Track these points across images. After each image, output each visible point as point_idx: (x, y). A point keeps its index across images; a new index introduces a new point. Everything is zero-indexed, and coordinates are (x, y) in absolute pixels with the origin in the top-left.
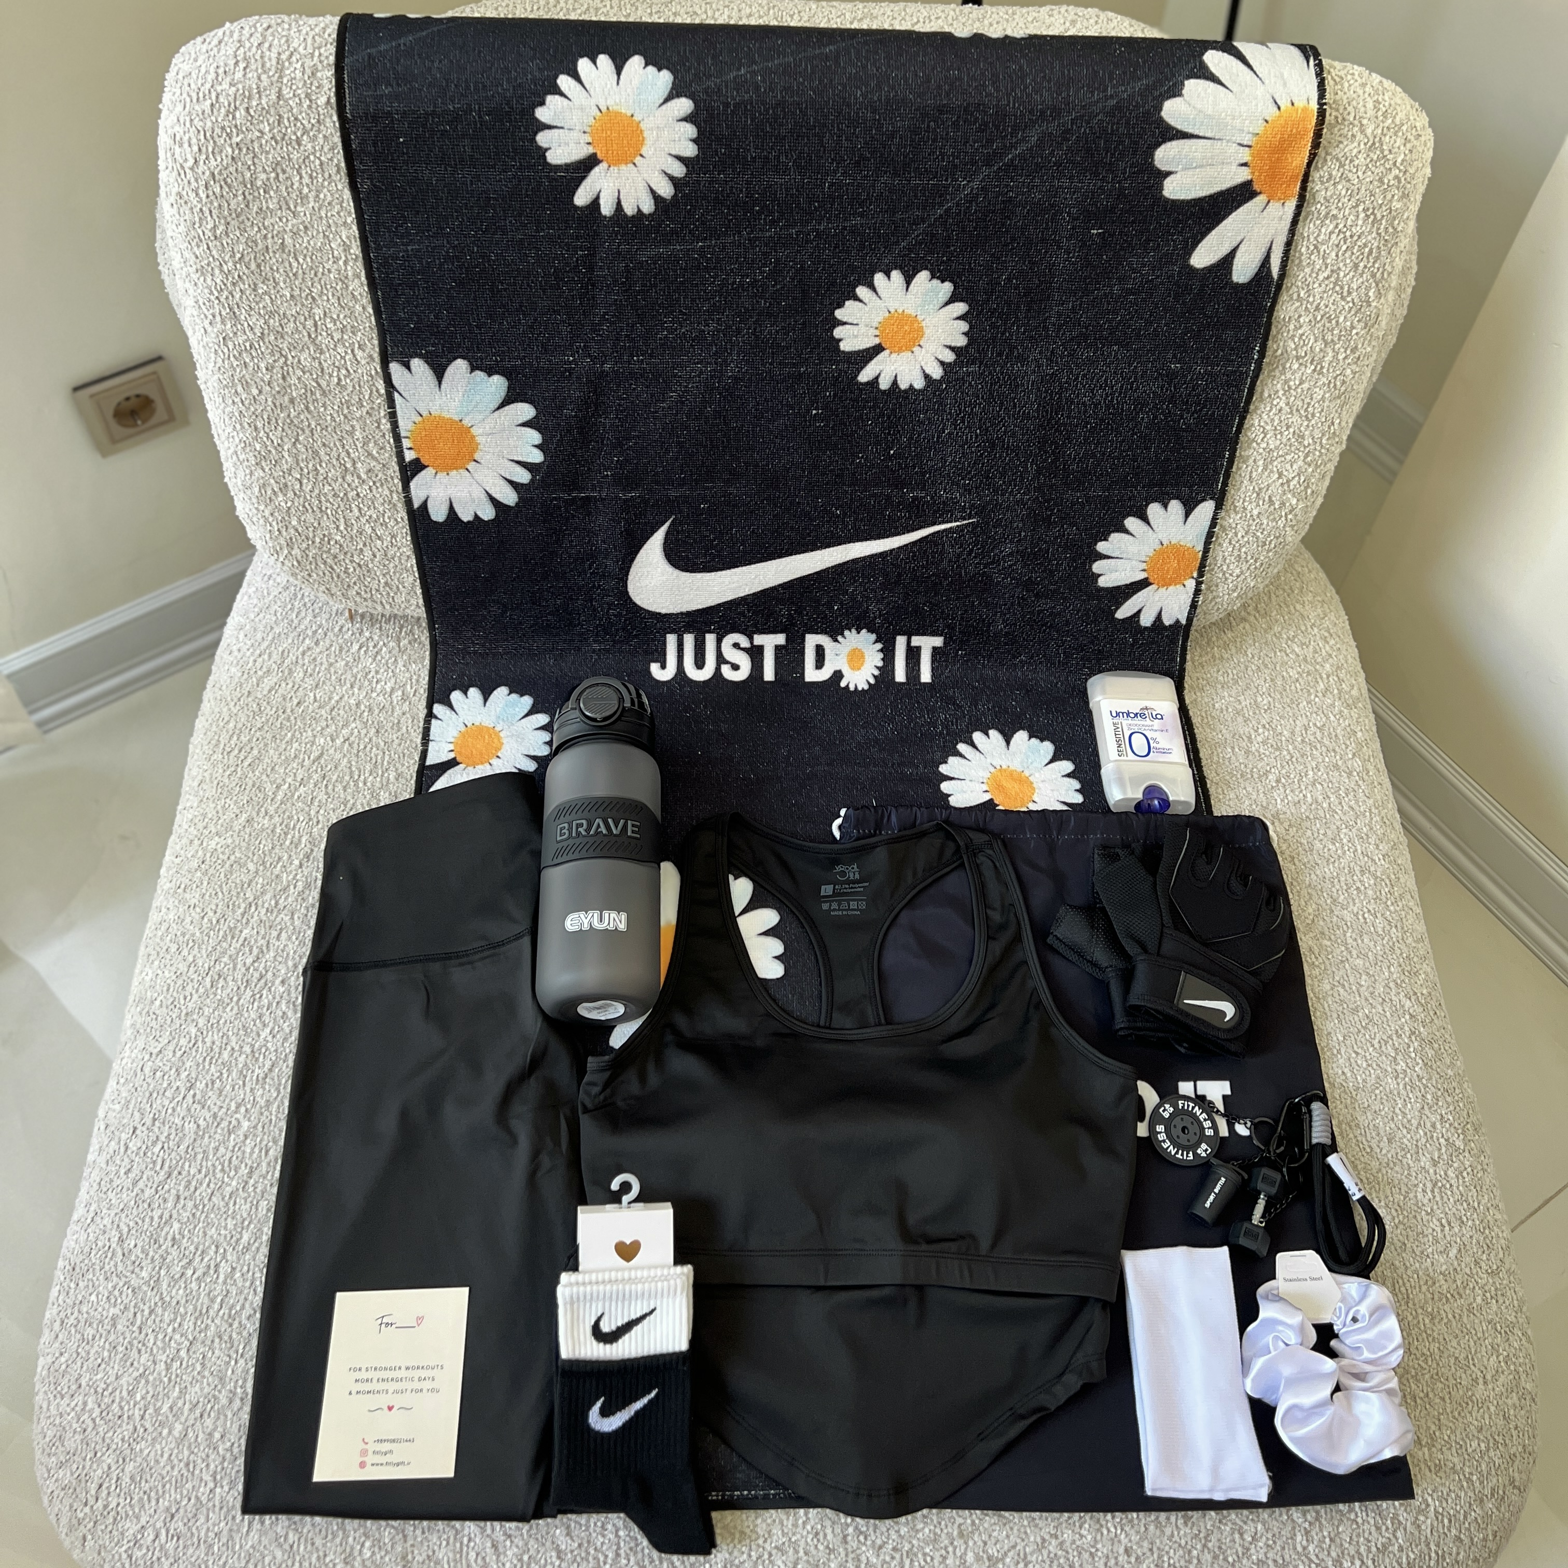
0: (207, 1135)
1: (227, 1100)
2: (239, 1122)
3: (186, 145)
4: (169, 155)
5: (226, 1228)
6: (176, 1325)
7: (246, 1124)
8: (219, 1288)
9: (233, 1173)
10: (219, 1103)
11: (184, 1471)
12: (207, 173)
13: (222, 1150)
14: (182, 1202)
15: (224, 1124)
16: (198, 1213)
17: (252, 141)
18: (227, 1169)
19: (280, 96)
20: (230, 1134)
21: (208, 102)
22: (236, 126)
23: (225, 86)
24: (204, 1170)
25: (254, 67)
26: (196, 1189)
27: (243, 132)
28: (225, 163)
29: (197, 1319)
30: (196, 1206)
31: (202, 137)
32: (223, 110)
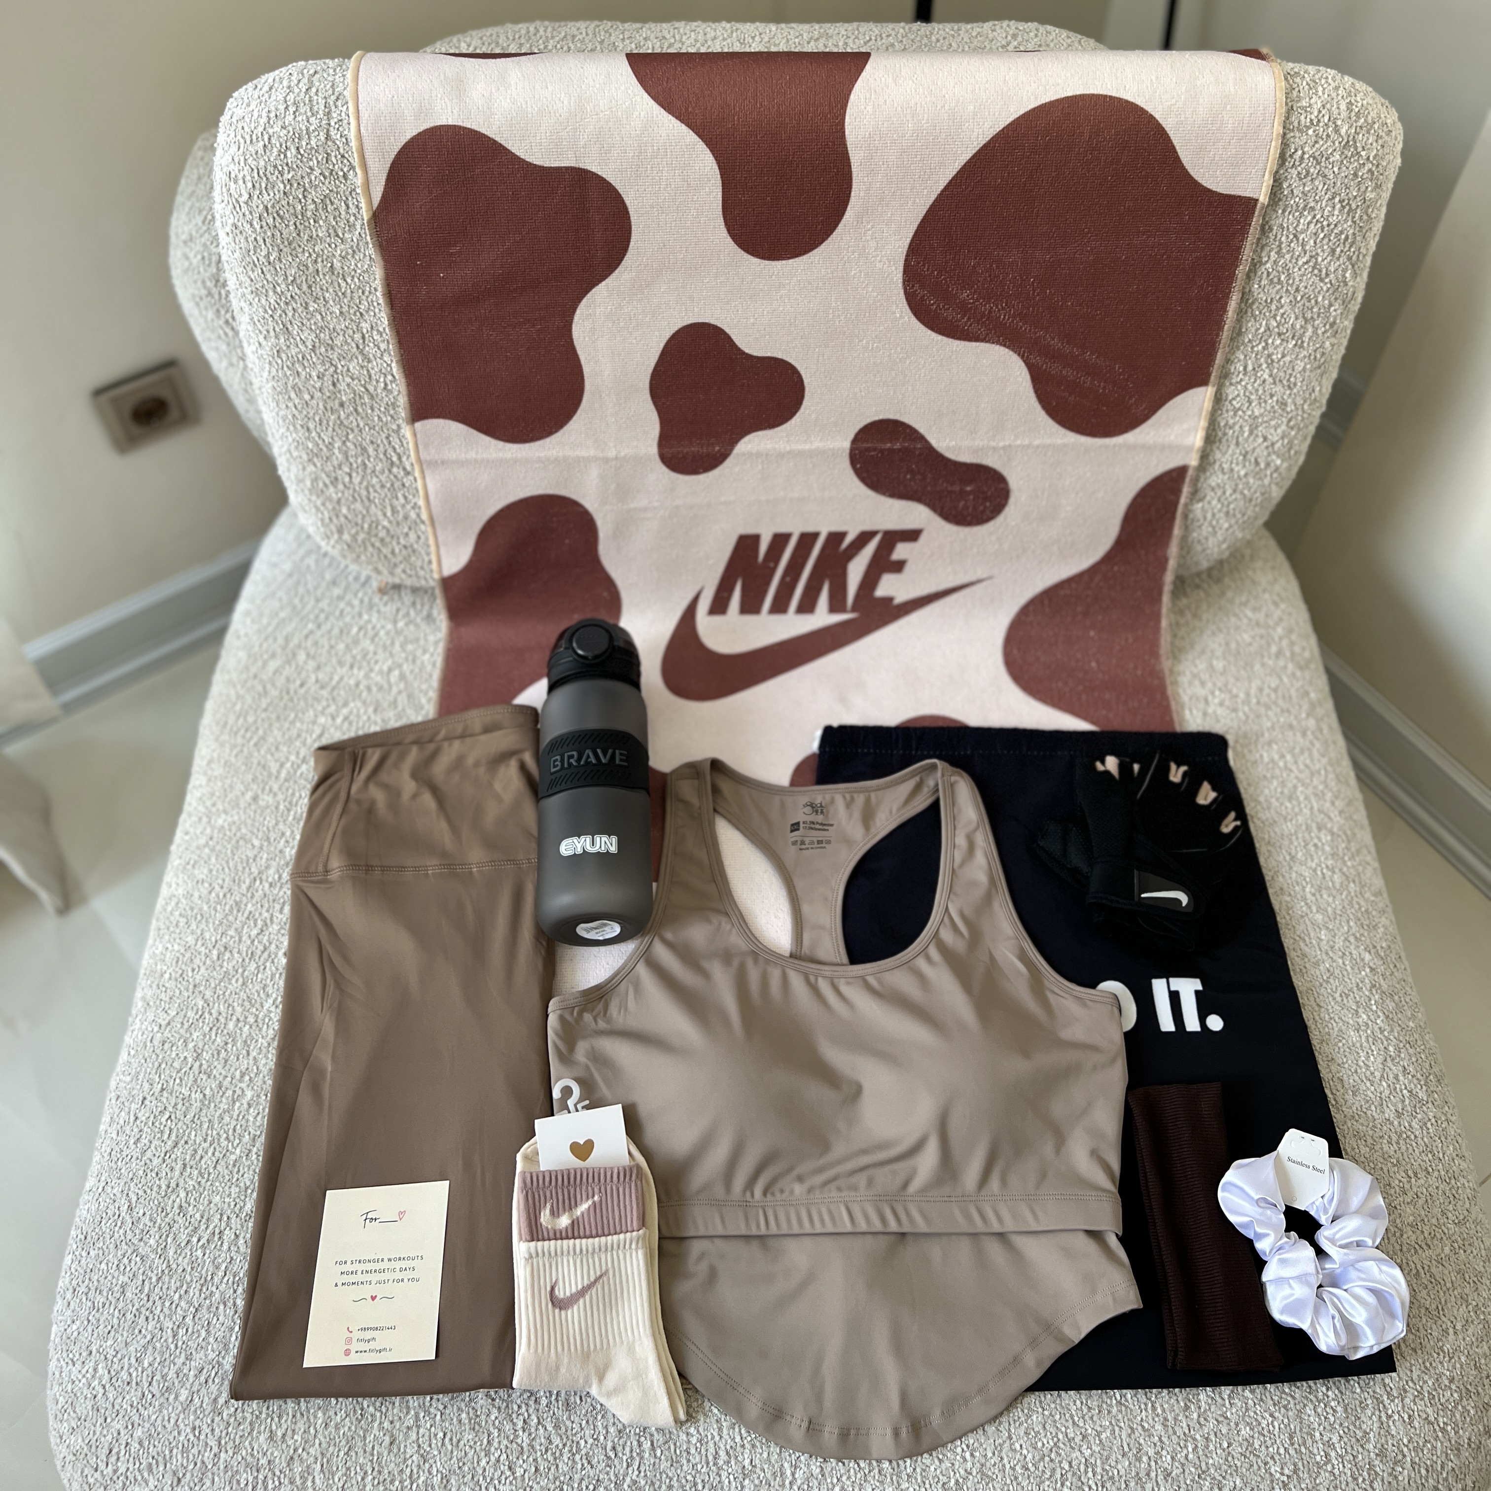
0: (212, 1105)
1: (233, 1069)
2: (243, 1091)
3: (241, 182)
4: (224, 190)
5: (229, 1195)
6: (182, 1292)
7: (249, 1094)
8: (223, 1255)
9: (237, 1141)
10: (224, 1073)
11: (191, 1437)
12: (261, 207)
13: (227, 1119)
14: (189, 1170)
15: (229, 1093)
16: (203, 1181)
17: (302, 177)
18: (231, 1138)
19: (328, 137)
20: (234, 1102)
21: (261, 144)
22: (287, 164)
23: (277, 128)
24: (209, 1138)
25: (302, 111)
26: (202, 1157)
27: (294, 170)
28: (277, 197)
29: (202, 1286)
30: (201, 1174)
31: (256, 175)
32: (275, 150)
